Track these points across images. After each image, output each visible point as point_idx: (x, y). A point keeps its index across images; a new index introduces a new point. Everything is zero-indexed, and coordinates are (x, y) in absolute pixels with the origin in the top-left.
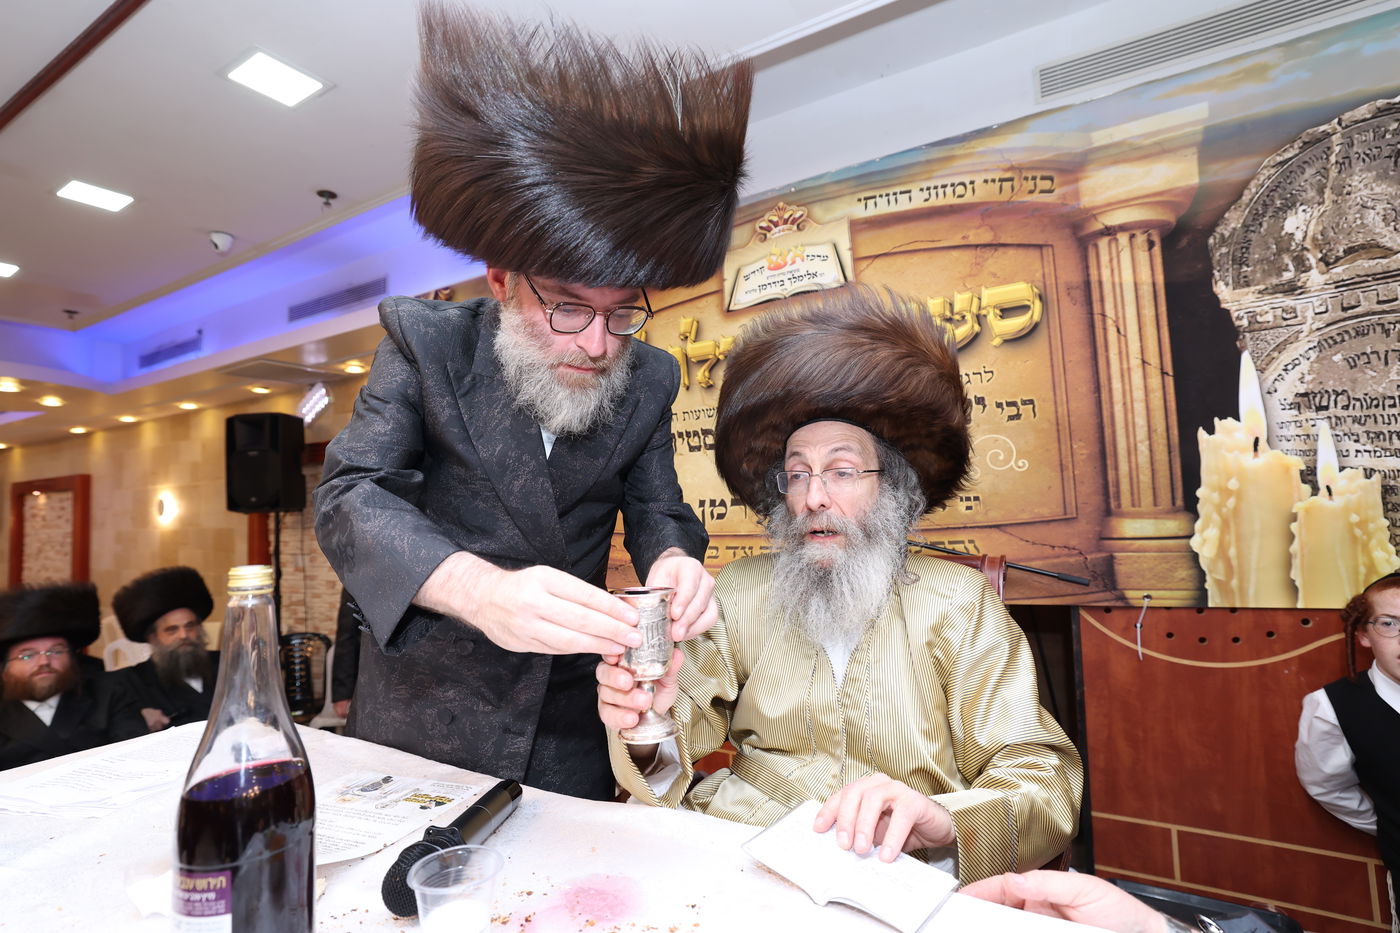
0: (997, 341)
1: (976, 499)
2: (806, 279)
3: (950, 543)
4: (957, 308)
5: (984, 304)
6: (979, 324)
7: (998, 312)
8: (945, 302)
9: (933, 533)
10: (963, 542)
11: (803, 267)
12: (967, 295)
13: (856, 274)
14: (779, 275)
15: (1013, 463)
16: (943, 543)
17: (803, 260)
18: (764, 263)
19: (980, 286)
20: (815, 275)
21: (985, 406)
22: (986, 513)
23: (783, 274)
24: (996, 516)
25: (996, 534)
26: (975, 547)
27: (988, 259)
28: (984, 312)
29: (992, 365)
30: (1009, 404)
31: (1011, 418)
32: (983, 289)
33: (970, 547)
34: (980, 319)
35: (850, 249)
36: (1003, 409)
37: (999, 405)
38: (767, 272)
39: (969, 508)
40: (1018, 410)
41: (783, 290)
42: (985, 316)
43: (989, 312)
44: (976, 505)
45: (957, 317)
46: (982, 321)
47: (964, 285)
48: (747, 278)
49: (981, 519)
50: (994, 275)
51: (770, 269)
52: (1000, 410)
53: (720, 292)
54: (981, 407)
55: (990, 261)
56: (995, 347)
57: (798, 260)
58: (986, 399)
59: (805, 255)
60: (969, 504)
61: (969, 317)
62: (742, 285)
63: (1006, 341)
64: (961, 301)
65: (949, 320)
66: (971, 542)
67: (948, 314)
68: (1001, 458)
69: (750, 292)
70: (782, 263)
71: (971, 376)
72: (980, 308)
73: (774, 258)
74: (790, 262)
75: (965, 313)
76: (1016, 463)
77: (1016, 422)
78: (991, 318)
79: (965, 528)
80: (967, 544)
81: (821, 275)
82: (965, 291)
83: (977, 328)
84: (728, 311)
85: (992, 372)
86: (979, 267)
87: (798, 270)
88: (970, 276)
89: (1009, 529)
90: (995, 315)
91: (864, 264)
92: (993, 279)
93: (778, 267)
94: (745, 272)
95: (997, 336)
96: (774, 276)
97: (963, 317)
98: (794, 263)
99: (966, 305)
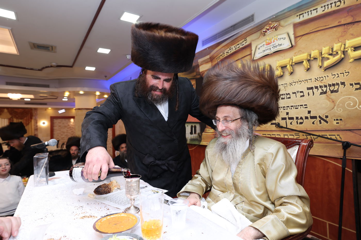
0: (352, 60)
1: (341, 120)
2: (278, 47)
3: (329, 135)
4: (334, 50)
5: (347, 46)
6: (344, 55)
7: (353, 49)
8: (330, 48)
9: (323, 132)
10: (335, 135)
11: (277, 43)
12: (339, 44)
13: (296, 42)
14: (269, 46)
15: (357, 106)
16: (327, 135)
17: (277, 40)
18: (265, 43)
19: (346, 40)
20: (281, 45)
21: (345, 85)
22: (345, 125)
23: (271, 46)
24: (349, 126)
25: (349, 133)
26: (340, 137)
27: (349, 29)
28: (346, 50)
29: (349, 69)
30: (356, 84)
31: (357, 89)
32: (347, 40)
33: (338, 137)
34: (344, 52)
35: (294, 34)
36: (353, 86)
37: (351, 85)
38: (265, 46)
39: (337, 123)
41: (270, 51)
42: (347, 51)
43: (348, 49)
44: (341, 122)
45: (335, 53)
46: (345, 53)
47: (339, 40)
48: (259, 49)
49: (342, 127)
50: (352, 35)
51: (266, 45)
52: (352, 86)
53: (251, 54)
54: (343, 86)
55: (351, 29)
56: (351, 62)
57: (275, 40)
58: (345, 82)
59: (278, 38)
60: (338, 121)
61: (339, 52)
62: (258, 51)
63: (355, 60)
64: (336, 47)
65: (331, 55)
66: (338, 135)
67: (331, 52)
68: (352, 105)
69: (260, 53)
70: (270, 42)
71: (339, 74)
72: (345, 48)
73: (267, 41)
74: (273, 42)
75: (338, 51)
76: (359, 106)
77: (359, 91)
78: (349, 51)
79: (336, 130)
80: (336, 136)
81: (283, 44)
82: (339, 43)
83: (343, 56)
84: (253, 60)
85: (349, 72)
86: (345, 33)
87: (275, 44)
88: (341, 36)
89: (355, 131)
90: (351, 50)
91: (298, 39)
92: (352, 36)
93: (269, 44)
94: (258, 47)
95: (351, 58)
96: (268, 47)
97: (337, 53)
98: (274, 42)
99: (338, 48)
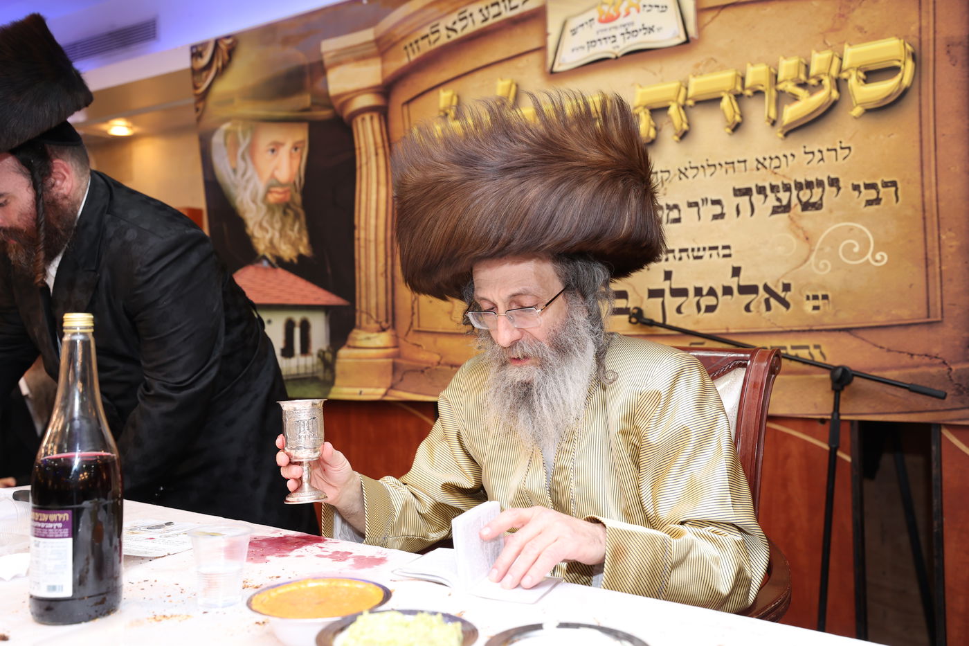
0: (858, 111)
1: (825, 297)
2: (641, 34)
3: (793, 348)
4: (813, 71)
5: (846, 64)
6: (839, 90)
7: (861, 75)
8: (800, 63)
9: (775, 336)
10: (807, 347)
11: (638, 19)
12: (827, 55)
13: (700, 29)
14: (610, 29)
15: (869, 256)
16: (785, 348)
17: (638, 11)
18: (594, 14)
19: (843, 43)
20: (651, 29)
21: (839, 189)
22: (835, 315)
23: (616, 28)
24: (847, 318)
25: (845, 339)
26: (822, 354)
27: (853, 10)
28: (845, 75)
29: (851, 139)
30: (868, 186)
31: (869, 203)
32: (846, 46)
33: (816, 353)
34: (839, 83)
36: (860, 192)
37: (856, 188)
38: (597, 26)
39: (816, 308)
40: (878, 193)
41: (614, 48)
42: (846, 80)
43: (850, 76)
44: (824, 304)
45: (813, 82)
46: (842, 85)
47: (825, 42)
48: (574, 32)
49: (829, 322)
50: (861, 29)
51: (601, 21)
52: (856, 193)
53: (542, 49)
54: (834, 189)
55: (858, 12)
56: (855, 118)
57: (633, 11)
58: (841, 180)
59: (641, 5)
60: (816, 303)
61: (826, 81)
62: (569, 42)
63: (868, 111)
64: (819, 61)
65: (803, 85)
66: (817, 347)
67: (803, 77)
68: (856, 250)
69: (577, 49)
70: (615, 14)
71: (825, 152)
72: (840, 70)
73: (605, 8)
74: (623, 13)
75: (822, 77)
76: (873, 255)
77: (874, 207)
78: (853, 82)
79: (811, 331)
80: (812, 350)
81: (659, 29)
82: (825, 49)
83: (835, 94)
84: (552, 72)
85: (849, 148)
86: (843, 20)
87: (632, 24)
88: (833, 30)
89: (861, 334)
90: (858, 79)
91: (708, 17)
92: (860, 35)
93: (610, 19)
94: (572, 24)
95: (857, 105)
96: (605, 30)
97: (820, 81)
98: (628, 14)
99: (824, 67)
